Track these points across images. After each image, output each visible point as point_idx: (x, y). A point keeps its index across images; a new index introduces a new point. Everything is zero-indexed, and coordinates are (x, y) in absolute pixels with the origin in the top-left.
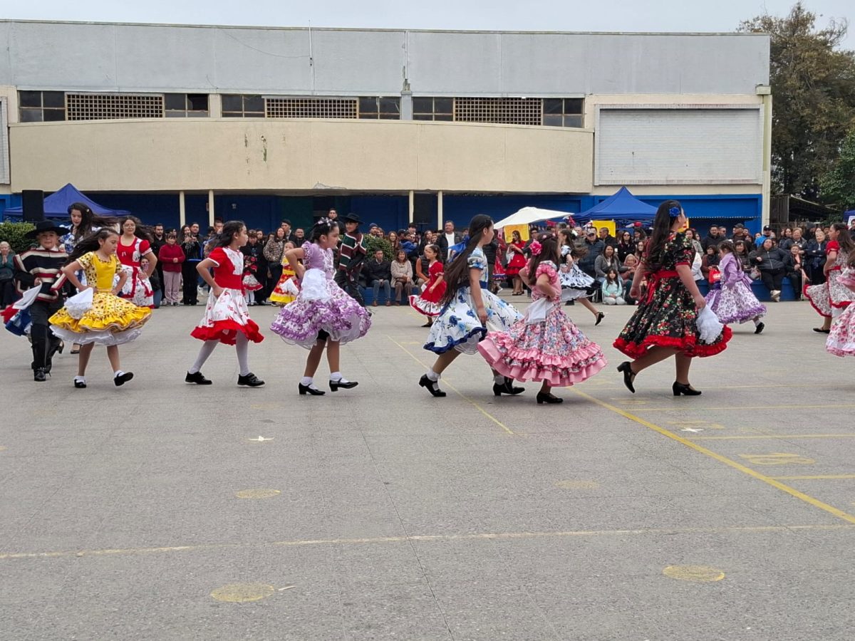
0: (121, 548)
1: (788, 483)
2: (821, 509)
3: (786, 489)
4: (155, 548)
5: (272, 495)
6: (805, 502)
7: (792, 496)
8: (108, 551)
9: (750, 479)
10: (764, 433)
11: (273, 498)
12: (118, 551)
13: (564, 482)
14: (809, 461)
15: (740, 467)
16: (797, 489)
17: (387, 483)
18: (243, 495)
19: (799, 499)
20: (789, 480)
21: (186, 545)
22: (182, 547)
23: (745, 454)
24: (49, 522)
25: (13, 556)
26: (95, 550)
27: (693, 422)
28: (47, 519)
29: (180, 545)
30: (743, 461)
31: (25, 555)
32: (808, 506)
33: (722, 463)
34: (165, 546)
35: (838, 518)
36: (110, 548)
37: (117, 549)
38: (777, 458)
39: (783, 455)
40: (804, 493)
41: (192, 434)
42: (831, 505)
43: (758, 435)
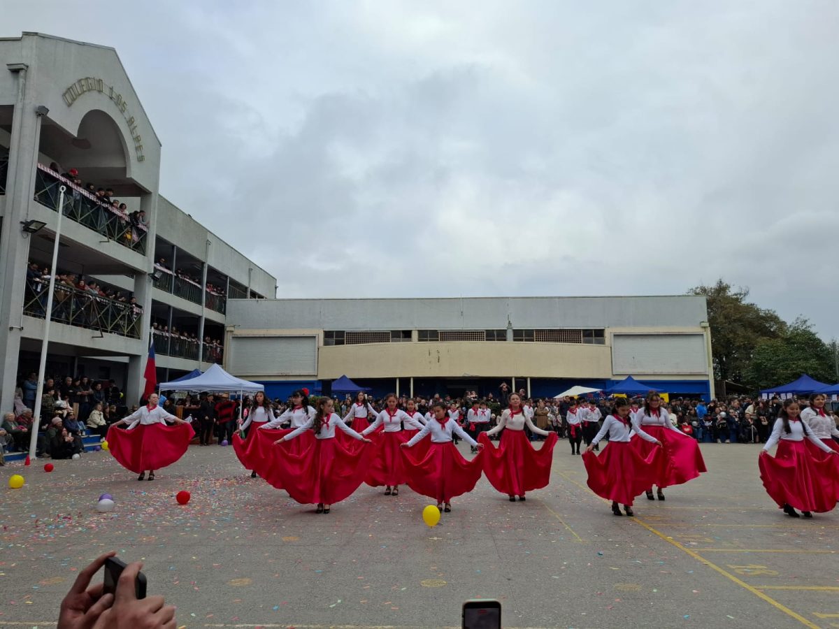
0: (354, 625)
1: (765, 592)
2: (793, 617)
3: (765, 597)
4: (374, 625)
5: (441, 585)
6: (781, 611)
7: (771, 604)
8: (347, 626)
9: (739, 587)
10: (739, 547)
11: (442, 587)
12: (353, 627)
13: (618, 585)
14: (775, 573)
15: (731, 577)
16: (772, 598)
17: (509, 580)
18: (425, 583)
19: (775, 608)
20: (764, 589)
21: (391, 625)
22: (389, 627)
23: (731, 564)
24: (316, 599)
25: (294, 626)
26: (340, 625)
27: (693, 536)
28: (315, 597)
29: (388, 625)
30: (731, 571)
31: (301, 626)
32: (783, 614)
33: (717, 572)
34: (379, 625)
35: (807, 626)
36: (348, 624)
37: (351, 625)
38: (752, 569)
39: (757, 567)
40: (776, 601)
41: (398, 532)
42: (798, 613)
43: (735, 548)
